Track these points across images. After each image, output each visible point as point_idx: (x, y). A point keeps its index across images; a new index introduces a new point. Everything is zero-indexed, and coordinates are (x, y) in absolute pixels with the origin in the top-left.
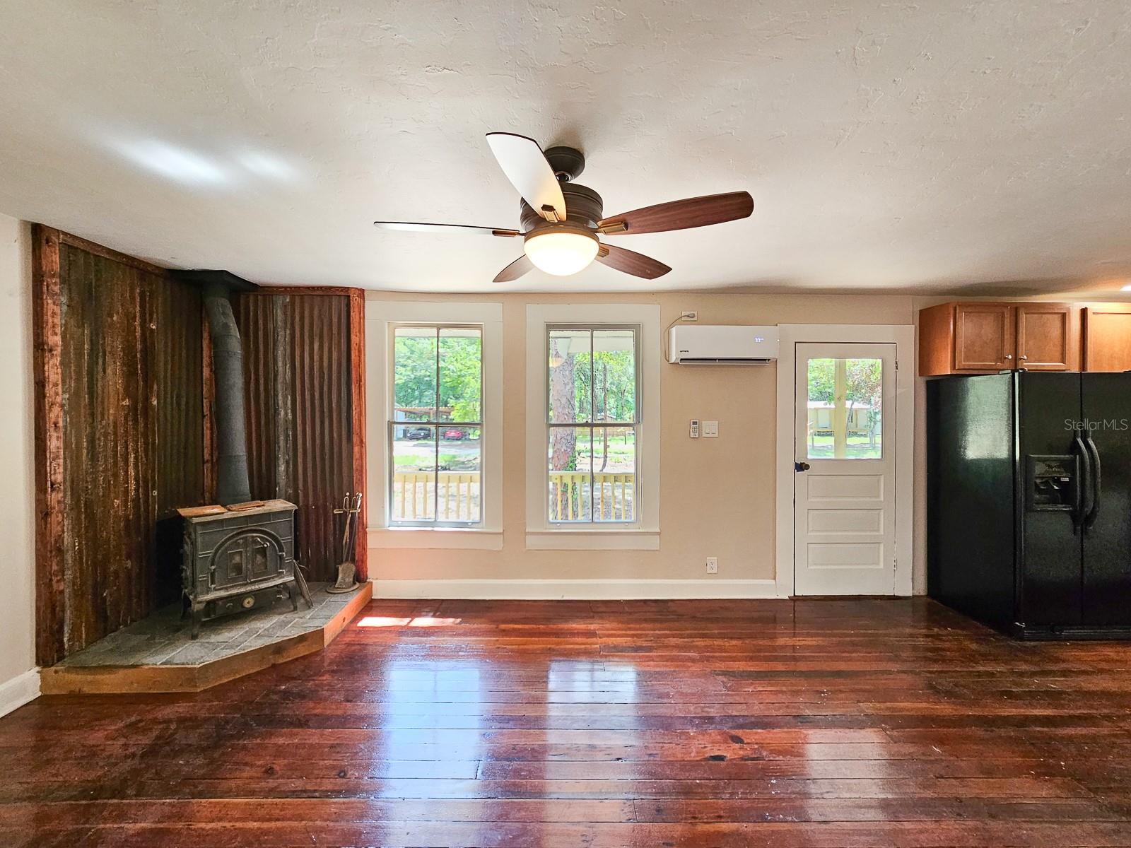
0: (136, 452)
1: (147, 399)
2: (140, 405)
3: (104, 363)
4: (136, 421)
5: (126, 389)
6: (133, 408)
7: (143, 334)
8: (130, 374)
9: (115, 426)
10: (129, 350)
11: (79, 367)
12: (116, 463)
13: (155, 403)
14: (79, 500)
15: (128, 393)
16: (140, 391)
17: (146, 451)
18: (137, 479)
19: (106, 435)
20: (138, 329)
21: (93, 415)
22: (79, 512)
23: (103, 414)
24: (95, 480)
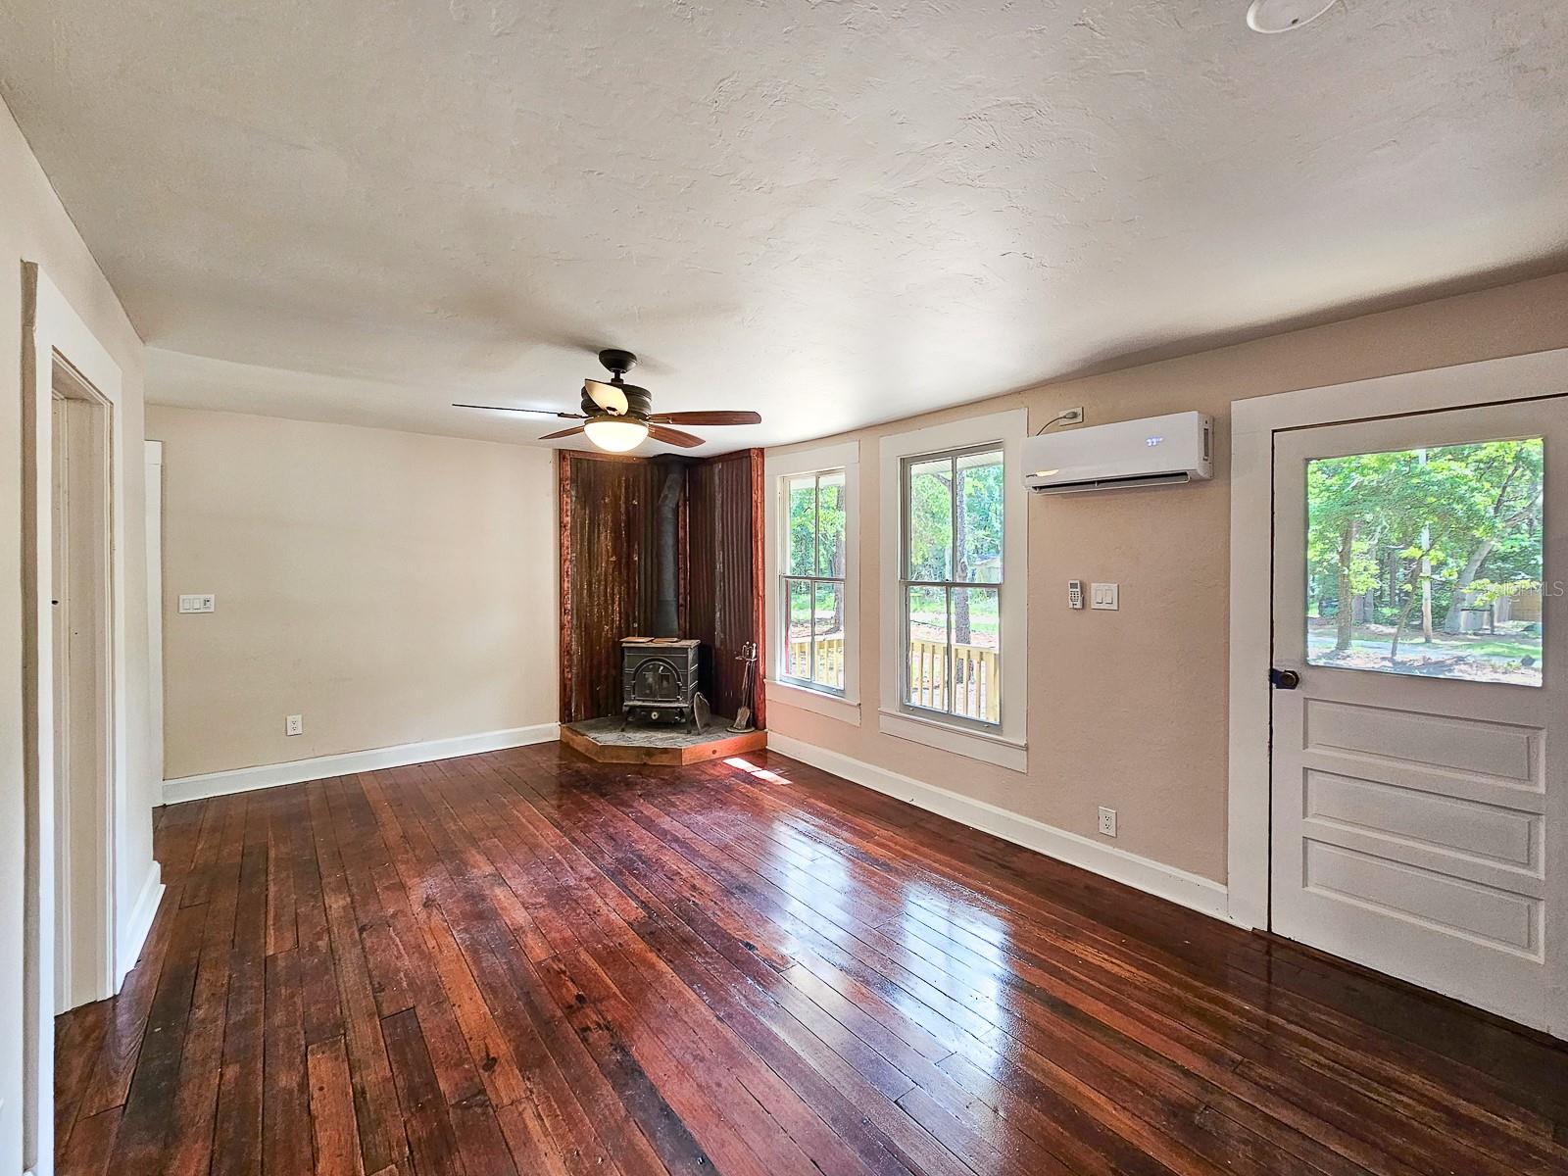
0: (620, 594)
1: (629, 556)
2: (624, 560)
3: (598, 533)
4: (620, 573)
5: (614, 548)
6: (618, 564)
7: (627, 508)
8: (616, 538)
9: (606, 575)
10: (616, 522)
11: (582, 535)
12: (606, 601)
13: (636, 559)
14: (581, 623)
15: (614, 553)
16: (624, 550)
17: (628, 594)
18: (620, 613)
19: (599, 582)
20: (623, 506)
21: (590, 567)
22: (581, 631)
23: (597, 567)
24: (591, 611)
